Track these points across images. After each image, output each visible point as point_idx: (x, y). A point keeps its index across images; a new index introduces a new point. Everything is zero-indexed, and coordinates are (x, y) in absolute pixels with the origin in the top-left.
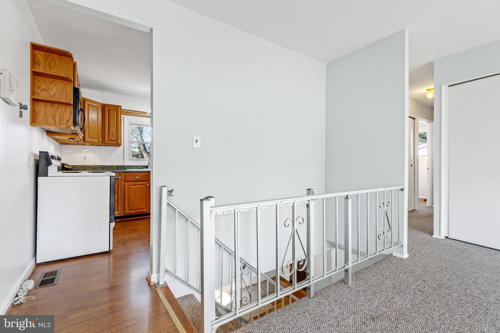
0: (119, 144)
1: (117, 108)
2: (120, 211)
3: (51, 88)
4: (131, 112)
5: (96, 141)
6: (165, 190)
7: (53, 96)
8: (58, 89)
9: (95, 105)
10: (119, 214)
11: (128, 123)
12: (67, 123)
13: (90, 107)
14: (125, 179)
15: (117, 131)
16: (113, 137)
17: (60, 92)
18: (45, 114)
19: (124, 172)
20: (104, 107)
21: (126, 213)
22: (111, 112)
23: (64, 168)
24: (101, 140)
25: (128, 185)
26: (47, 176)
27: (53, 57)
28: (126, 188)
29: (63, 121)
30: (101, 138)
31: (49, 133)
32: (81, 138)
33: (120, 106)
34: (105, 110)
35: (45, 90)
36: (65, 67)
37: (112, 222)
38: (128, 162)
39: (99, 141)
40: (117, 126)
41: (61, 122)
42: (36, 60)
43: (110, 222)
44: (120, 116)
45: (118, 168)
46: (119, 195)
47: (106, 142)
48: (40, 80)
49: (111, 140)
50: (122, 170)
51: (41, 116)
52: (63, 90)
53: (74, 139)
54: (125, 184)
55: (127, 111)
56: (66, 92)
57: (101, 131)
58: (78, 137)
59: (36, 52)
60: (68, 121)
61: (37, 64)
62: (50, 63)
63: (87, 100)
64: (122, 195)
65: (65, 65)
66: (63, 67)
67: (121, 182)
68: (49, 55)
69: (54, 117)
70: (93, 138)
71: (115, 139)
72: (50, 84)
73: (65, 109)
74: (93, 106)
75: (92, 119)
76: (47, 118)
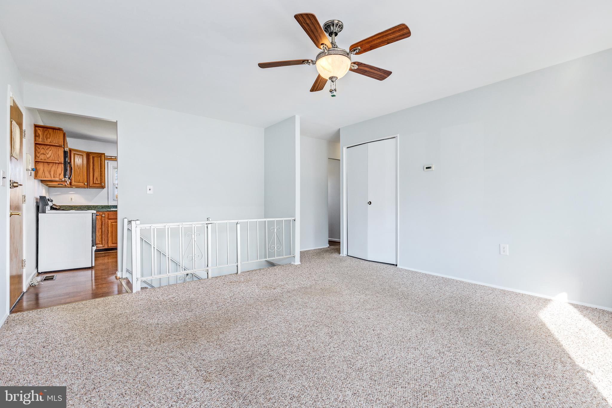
0: (103, 187)
1: (100, 155)
2: (103, 244)
3: (47, 153)
4: (114, 158)
5: (82, 184)
6: (126, 221)
7: (49, 158)
8: (52, 153)
9: (80, 154)
10: (103, 247)
11: (112, 168)
12: (59, 176)
13: (76, 156)
14: (108, 217)
15: (101, 175)
16: (98, 181)
17: (54, 154)
18: (44, 170)
19: (108, 211)
20: (88, 154)
21: (109, 246)
22: (96, 159)
23: (52, 208)
24: (86, 183)
25: (111, 222)
26: (45, 213)
27: (49, 131)
28: (110, 225)
29: (56, 174)
30: (86, 181)
31: (42, 181)
32: (68, 183)
33: (104, 154)
34: (90, 157)
35: (43, 154)
36: (57, 137)
37: (94, 246)
38: (112, 202)
39: (85, 184)
40: (101, 171)
41: (55, 176)
42: (37, 134)
43: (93, 246)
44: (103, 162)
45: (102, 208)
46: (103, 231)
47: (91, 185)
48: (39, 147)
49: (95, 183)
50: (106, 209)
51: (40, 172)
52: (56, 153)
53: (62, 184)
54: (108, 221)
55: (110, 157)
56: (58, 154)
57: (86, 176)
58: (66, 183)
59: (37, 128)
60: (60, 175)
61: (37, 137)
62: (46, 135)
63: (73, 150)
64: (105, 231)
65: (57, 136)
66: (56, 138)
67: (104, 220)
68: (46, 130)
69: (50, 172)
70: (79, 182)
71: (99, 183)
72: (47, 150)
73: (58, 167)
74: (78, 154)
75: (78, 165)
76: (44, 173)
